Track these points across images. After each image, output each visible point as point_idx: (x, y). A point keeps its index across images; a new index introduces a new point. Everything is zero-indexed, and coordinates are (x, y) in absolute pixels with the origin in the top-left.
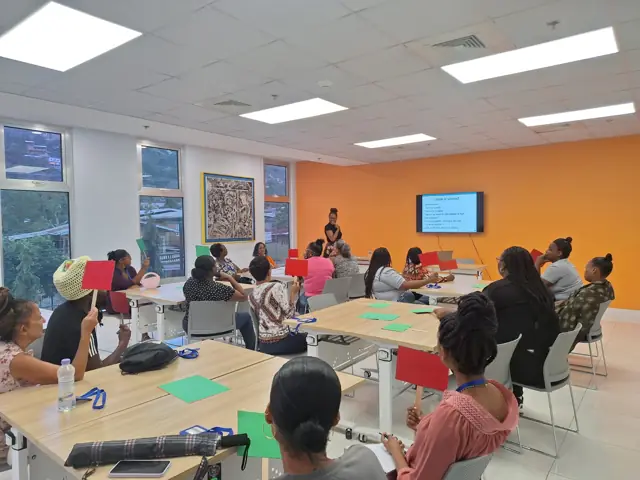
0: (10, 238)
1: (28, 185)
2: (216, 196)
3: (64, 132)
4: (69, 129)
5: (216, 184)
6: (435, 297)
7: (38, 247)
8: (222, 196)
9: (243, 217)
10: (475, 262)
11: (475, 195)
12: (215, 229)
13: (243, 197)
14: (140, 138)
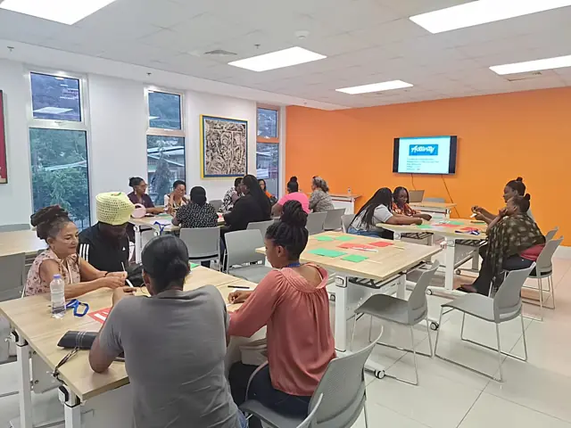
0: (46, 169)
1: (52, 124)
2: (214, 137)
3: (81, 77)
4: (86, 75)
5: (213, 126)
6: (400, 232)
7: (70, 177)
8: (219, 137)
9: (237, 155)
10: (445, 202)
11: (449, 140)
12: (212, 166)
13: (237, 138)
14: (147, 84)
